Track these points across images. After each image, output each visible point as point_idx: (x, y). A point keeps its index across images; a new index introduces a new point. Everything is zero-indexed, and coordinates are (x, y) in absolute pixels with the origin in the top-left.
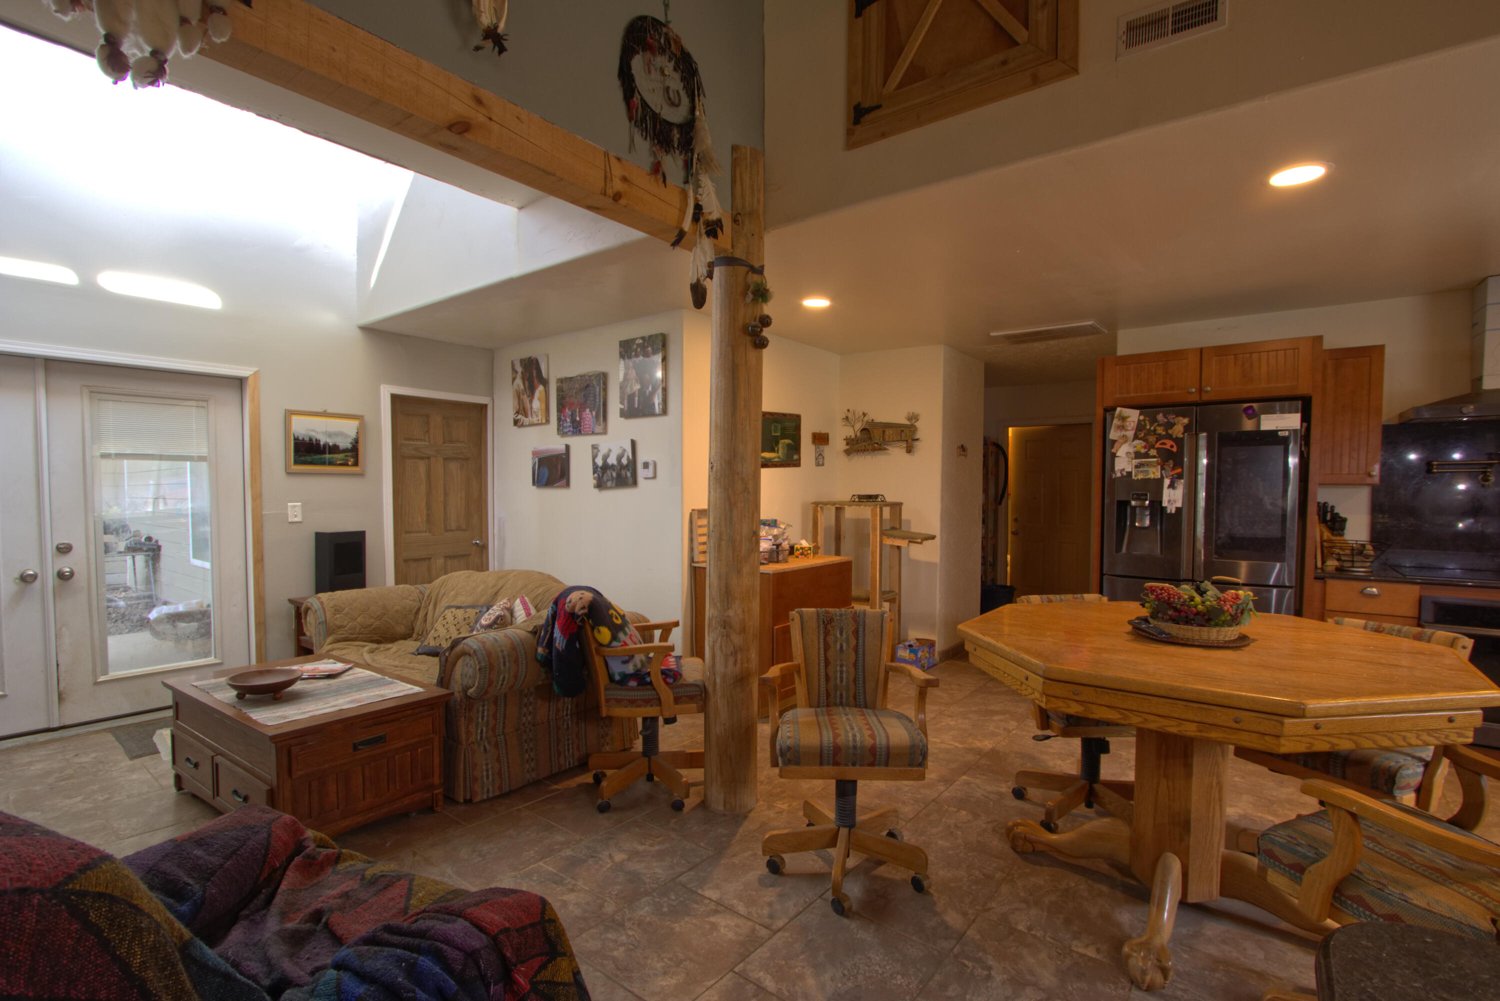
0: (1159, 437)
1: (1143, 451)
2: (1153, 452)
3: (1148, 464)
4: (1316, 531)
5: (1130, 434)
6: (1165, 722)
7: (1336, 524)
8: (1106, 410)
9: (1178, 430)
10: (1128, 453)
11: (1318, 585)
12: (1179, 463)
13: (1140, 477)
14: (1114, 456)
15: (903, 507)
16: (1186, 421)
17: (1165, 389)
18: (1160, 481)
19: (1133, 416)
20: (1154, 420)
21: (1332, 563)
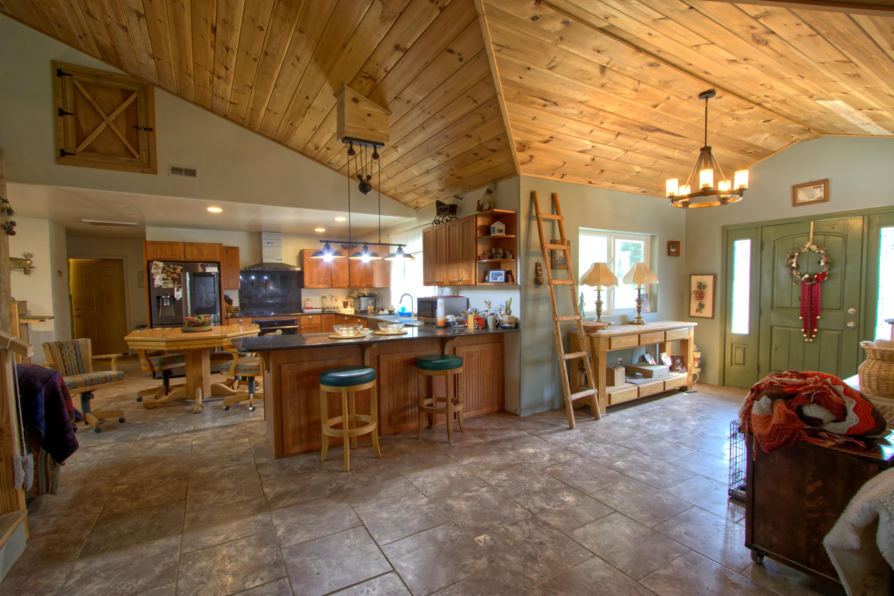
0: (172, 273)
1: (166, 278)
2: (170, 278)
3: (168, 283)
4: (225, 304)
5: (160, 271)
6: (198, 346)
7: (230, 301)
8: (148, 262)
9: (178, 271)
10: (160, 278)
11: (226, 320)
12: (180, 282)
13: (165, 287)
14: (154, 279)
15: (27, 303)
16: (181, 268)
17: (172, 255)
18: (173, 289)
19: (161, 264)
20: (169, 267)
21: (230, 314)
